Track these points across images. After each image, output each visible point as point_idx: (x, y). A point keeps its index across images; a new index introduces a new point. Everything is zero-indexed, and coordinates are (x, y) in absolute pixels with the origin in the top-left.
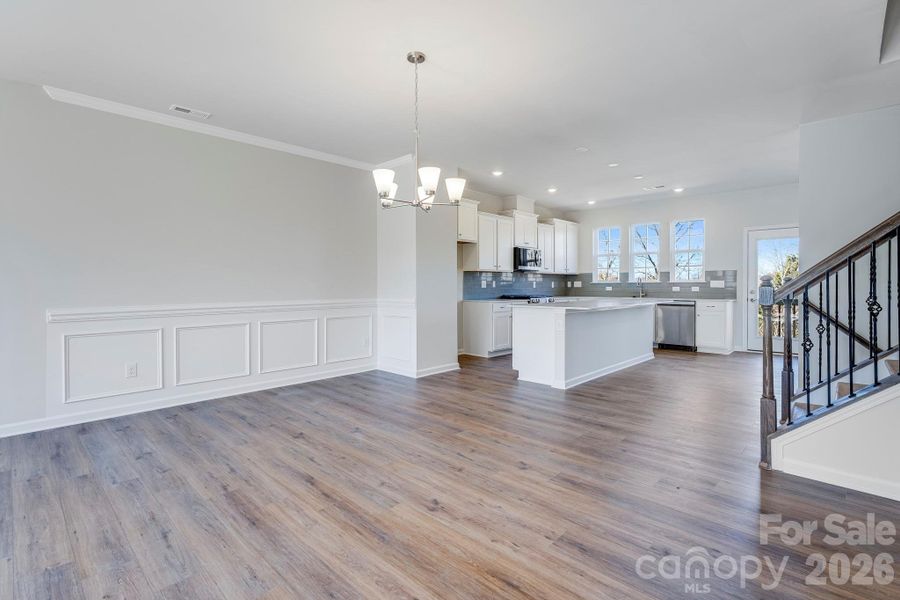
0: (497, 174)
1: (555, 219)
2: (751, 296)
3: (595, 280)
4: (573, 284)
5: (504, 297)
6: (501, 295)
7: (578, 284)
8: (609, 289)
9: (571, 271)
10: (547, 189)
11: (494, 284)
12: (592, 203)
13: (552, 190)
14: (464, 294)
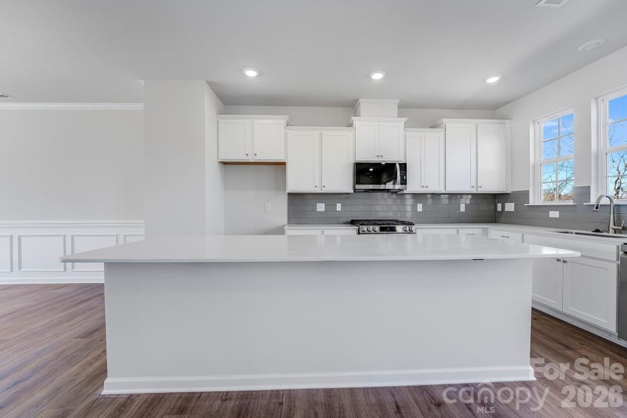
0: (251, 73)
1: (446, 121)
3: (534, 201)
4: (503, 207)
7: (510, 207)
11: (339, 207)
12: (493, 80)
13: (377, 76)
14: (288, 218)
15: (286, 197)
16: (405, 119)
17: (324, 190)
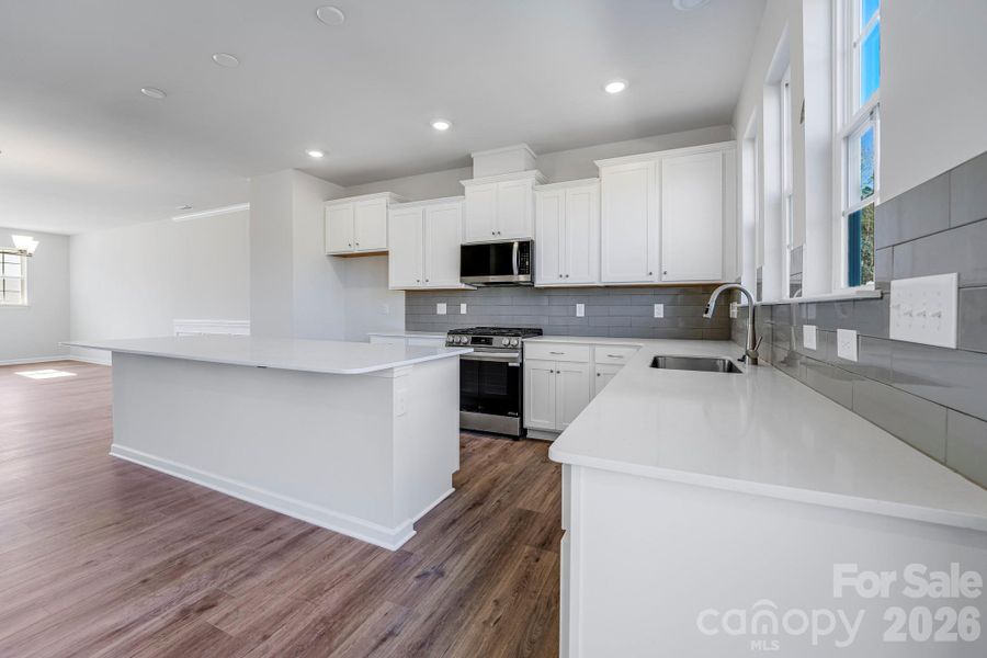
11: (463, 309)
14: (406, 322)
15: (404, 295)
16: (535, 172)
17: (428, 286)
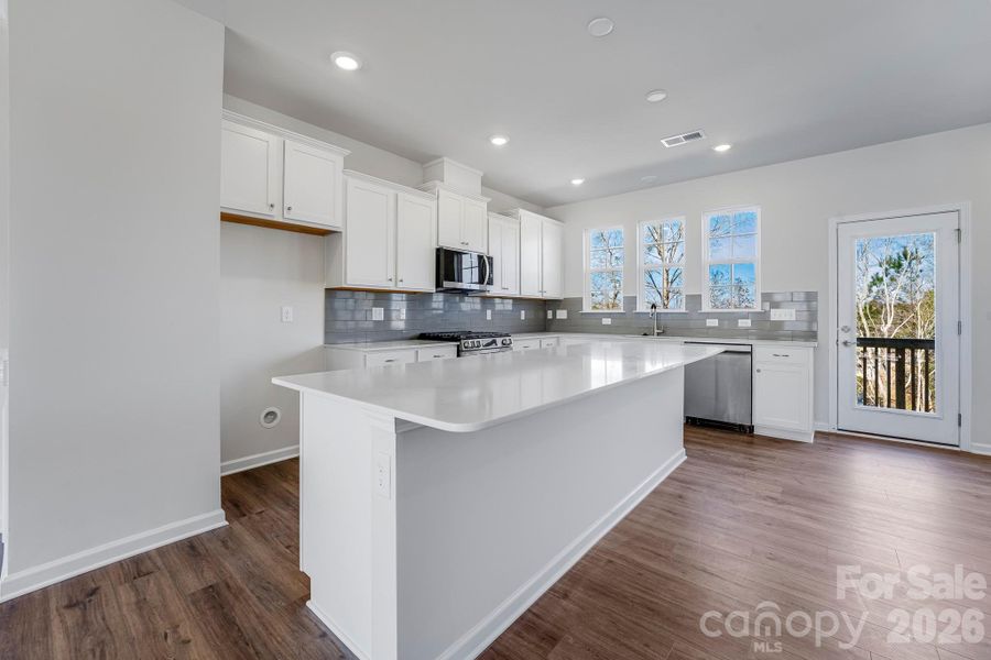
0: (347, 63)
1: (522, 212)
2: (843, 337)
3: (587, 308)
4: (554, 314)
5: (424, 337)
6: (419, 332)
7: (562, 314)
8: (607, 321)
9: (550, 294)
10: (488, 140)
12: (577, 182)
13: (499, 141)
15: (322, 295)
16: (489, 200)
17: (400, 287)
